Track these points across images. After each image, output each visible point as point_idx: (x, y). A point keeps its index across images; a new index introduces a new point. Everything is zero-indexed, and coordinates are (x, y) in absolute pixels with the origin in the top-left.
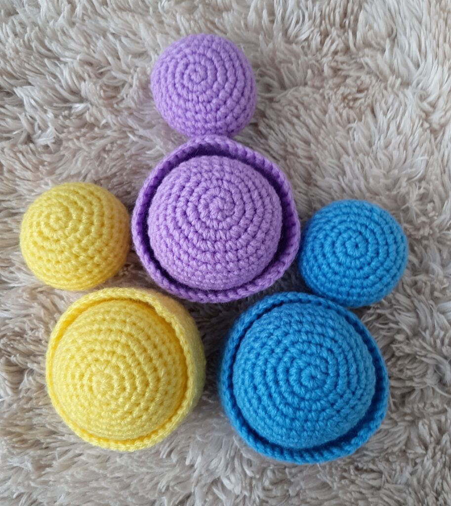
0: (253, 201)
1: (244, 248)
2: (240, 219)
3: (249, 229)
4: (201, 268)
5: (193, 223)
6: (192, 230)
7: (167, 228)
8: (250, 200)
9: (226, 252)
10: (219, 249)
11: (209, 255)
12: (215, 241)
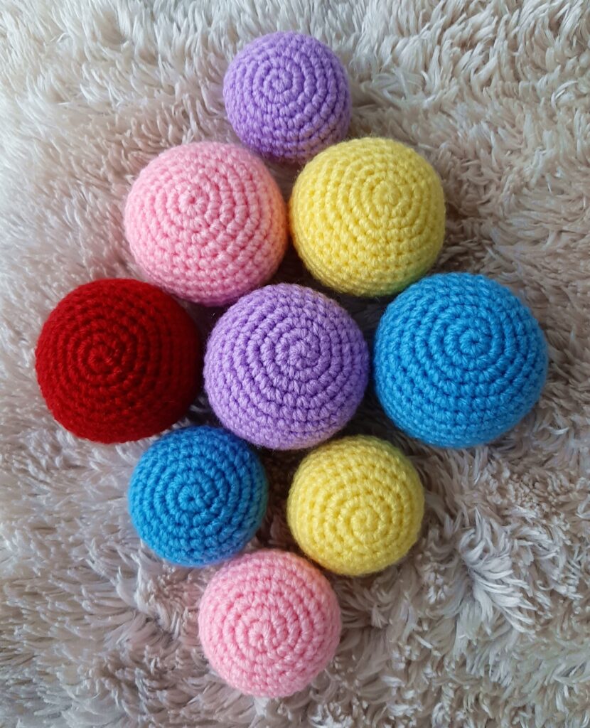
0: (342, 355)
1: (317, 409)
2: (322, 373)
3: (329, 387)
4: (259, 419)
5: (265, 364)
6: (262, 372)
7: (231, 360)
8: (339, 353)
9: (295, 408)
10: (288, 402)
11: (273, 407)
12: (286, 392)
